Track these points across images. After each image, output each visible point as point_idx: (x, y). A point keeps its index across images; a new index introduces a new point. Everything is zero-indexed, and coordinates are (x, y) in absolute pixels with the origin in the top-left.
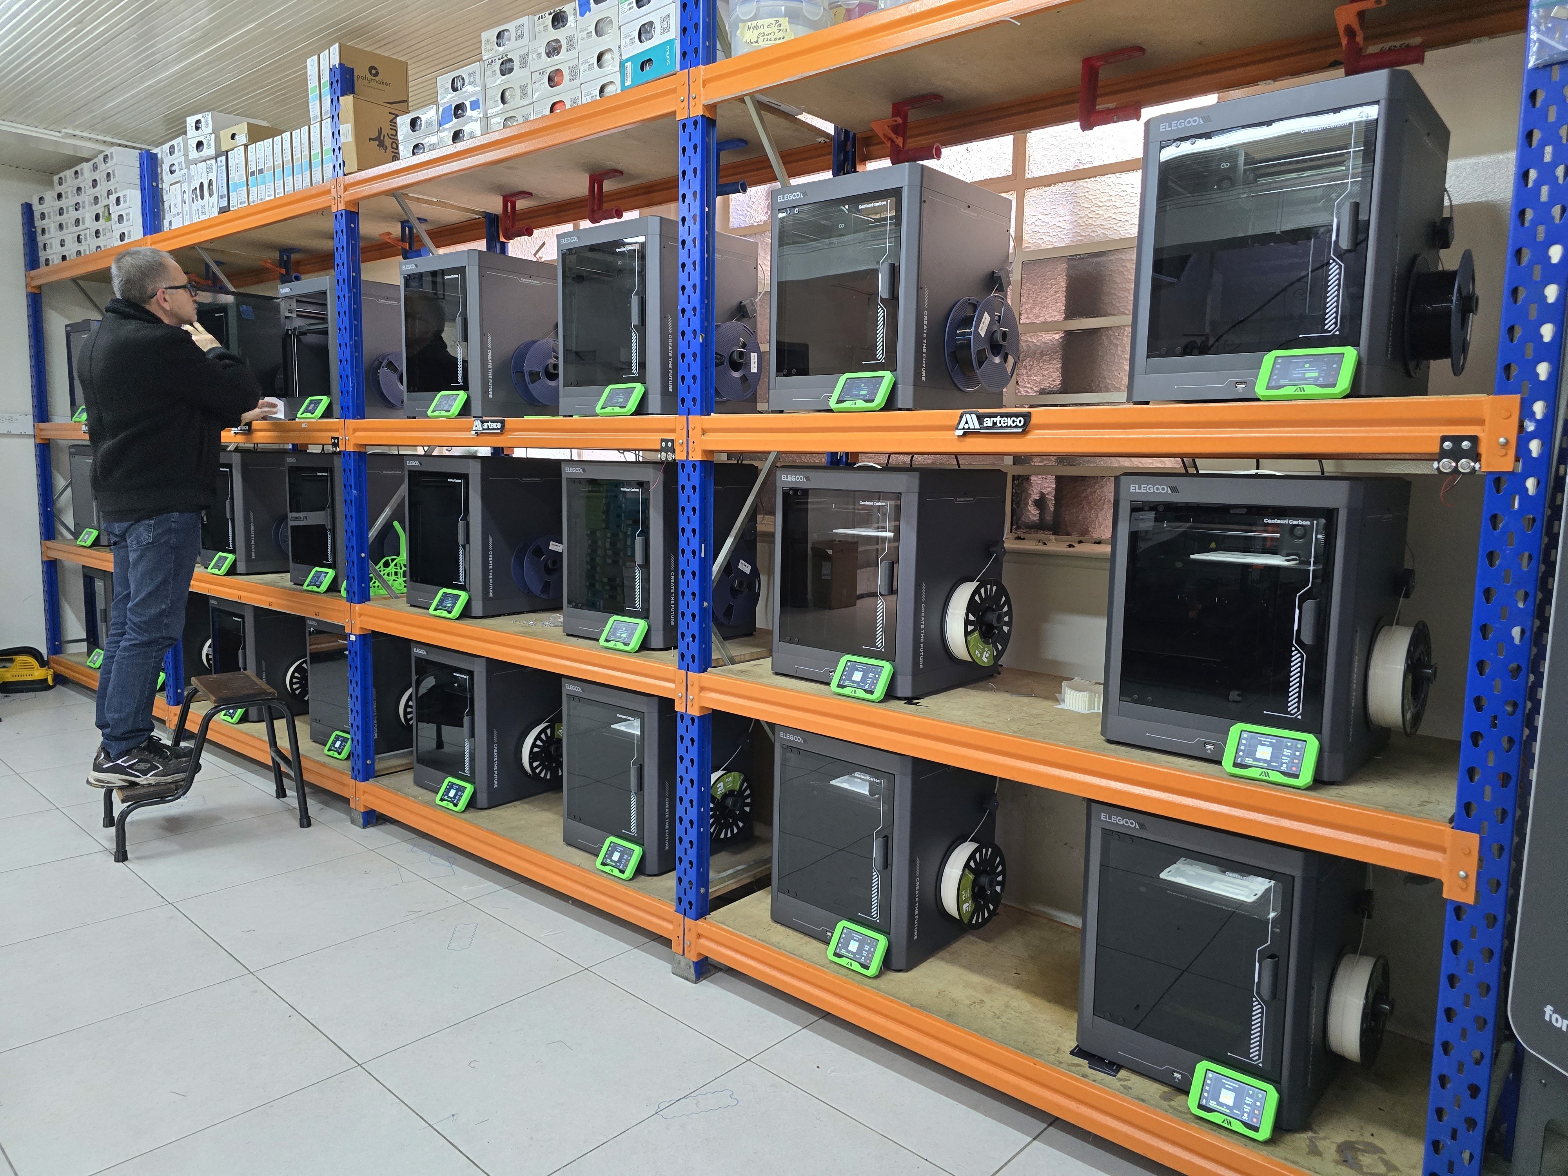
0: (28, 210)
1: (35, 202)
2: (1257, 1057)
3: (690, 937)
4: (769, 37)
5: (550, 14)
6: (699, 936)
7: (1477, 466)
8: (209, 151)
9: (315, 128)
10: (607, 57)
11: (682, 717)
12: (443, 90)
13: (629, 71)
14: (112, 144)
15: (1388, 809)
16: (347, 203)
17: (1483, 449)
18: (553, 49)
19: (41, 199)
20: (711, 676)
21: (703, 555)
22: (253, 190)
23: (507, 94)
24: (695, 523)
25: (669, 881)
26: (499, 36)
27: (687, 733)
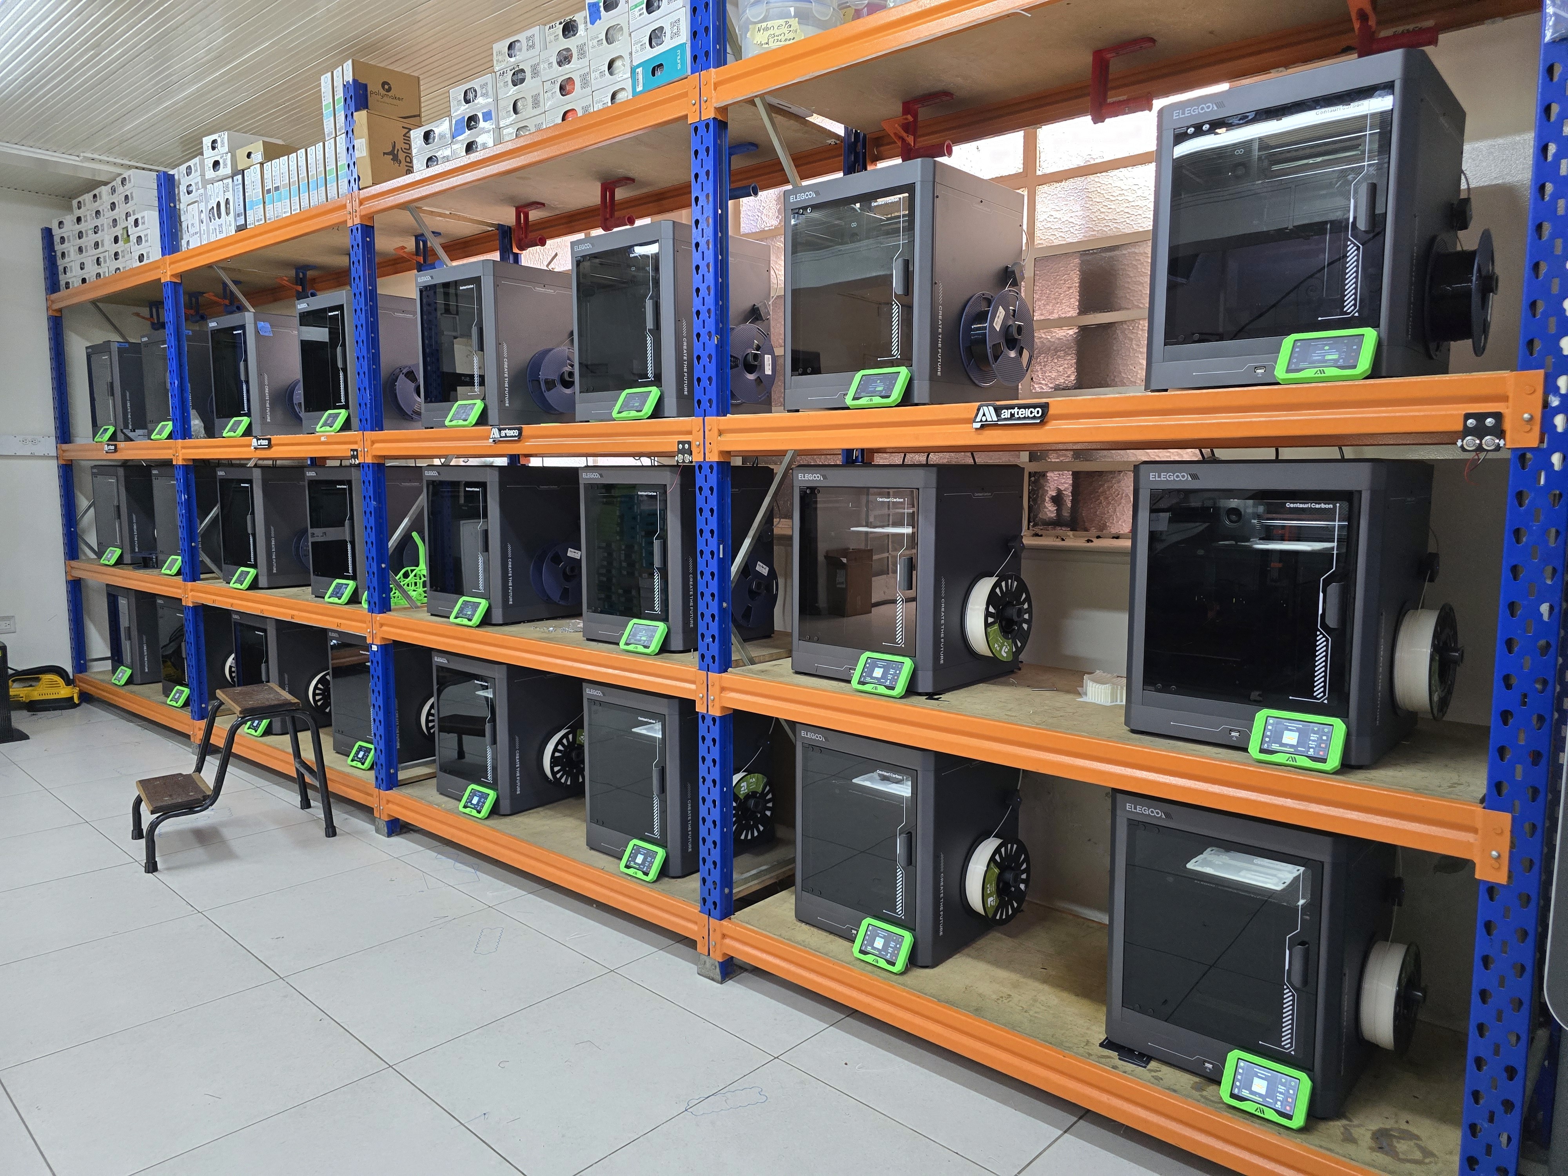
0: (48, 234)
1: (54, 226)
2: (1289, 1045)
3: (715, 937)
4: (779, 38)
5: (561, 23)
6: (724, 936)
7: (1502, 443)
8: (225, 170)
9: (330, 144)
10: (618, 64)
11: (703, 717)
12: (456, 103)
13: (640, 77)
14: (130, 167)
15: (1417, 791)
16: (362, 217)
17: (1507, 425)
18: (564, 58)
19: (61, 223)
20: (732, 676)
21: (721, 556)
22: (269, 207)
23: (519, 104)
24: (713, 524)
25: (693, 883)
26: (510, 47)
27: (709, 734)
